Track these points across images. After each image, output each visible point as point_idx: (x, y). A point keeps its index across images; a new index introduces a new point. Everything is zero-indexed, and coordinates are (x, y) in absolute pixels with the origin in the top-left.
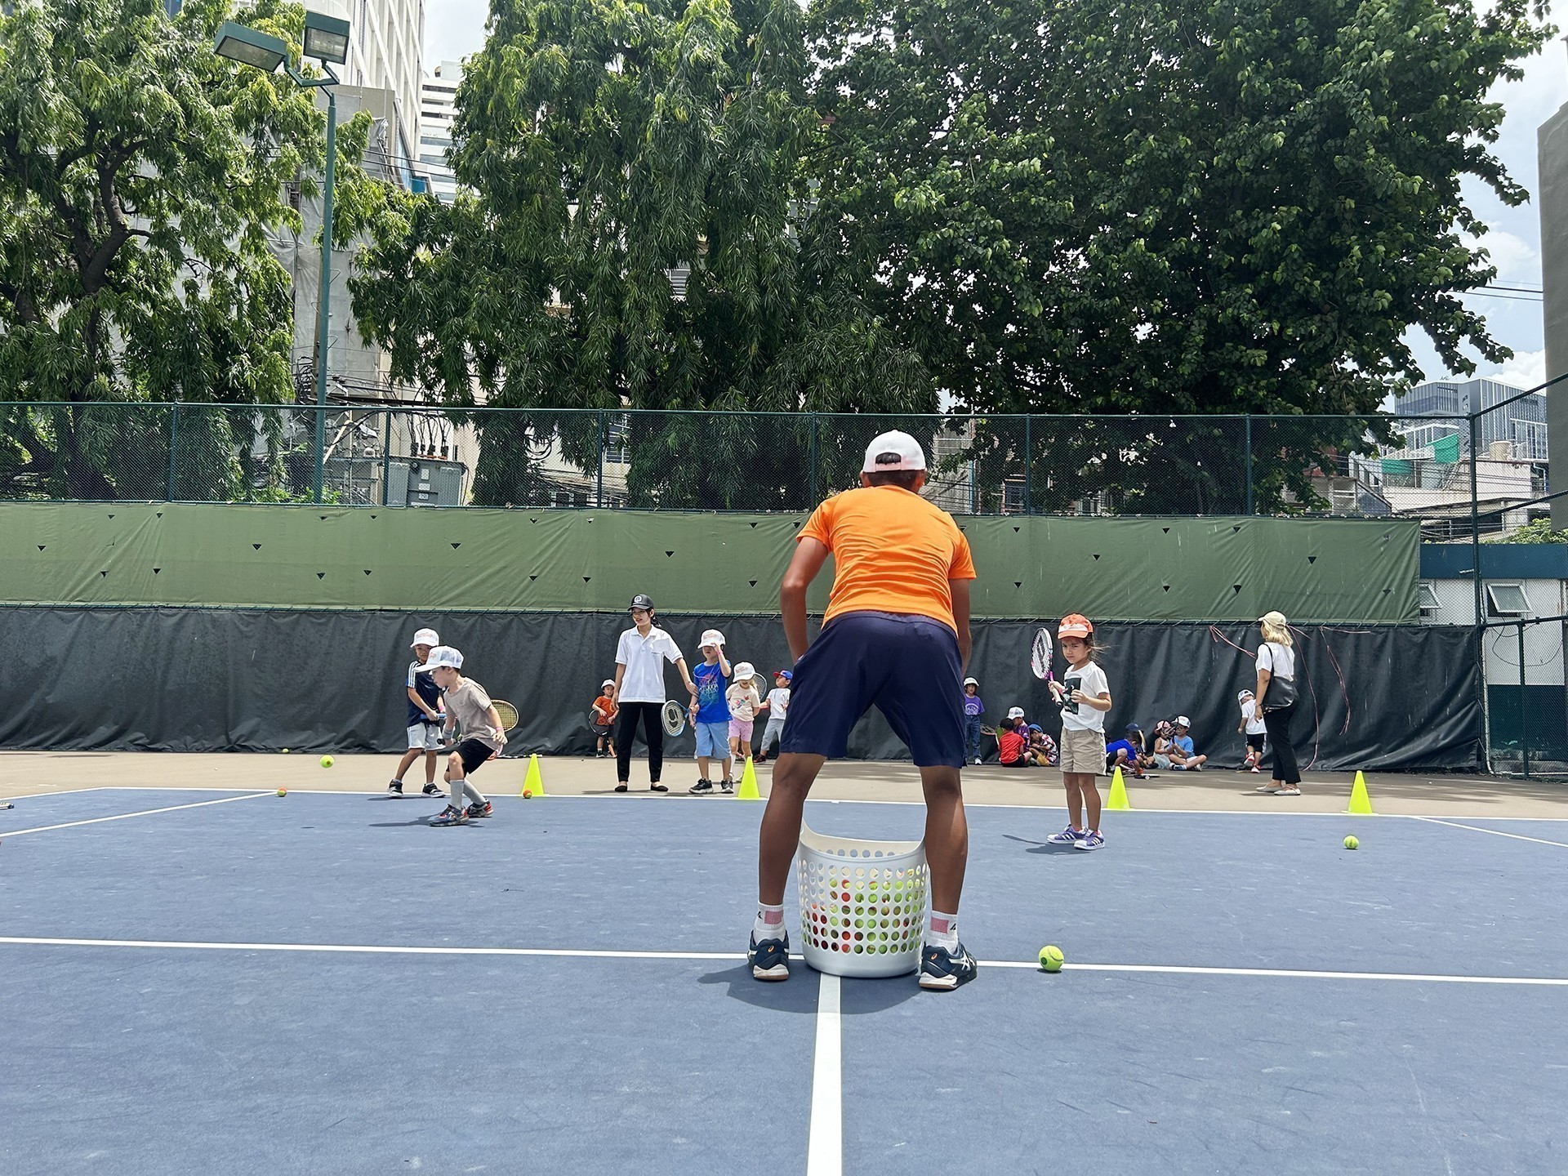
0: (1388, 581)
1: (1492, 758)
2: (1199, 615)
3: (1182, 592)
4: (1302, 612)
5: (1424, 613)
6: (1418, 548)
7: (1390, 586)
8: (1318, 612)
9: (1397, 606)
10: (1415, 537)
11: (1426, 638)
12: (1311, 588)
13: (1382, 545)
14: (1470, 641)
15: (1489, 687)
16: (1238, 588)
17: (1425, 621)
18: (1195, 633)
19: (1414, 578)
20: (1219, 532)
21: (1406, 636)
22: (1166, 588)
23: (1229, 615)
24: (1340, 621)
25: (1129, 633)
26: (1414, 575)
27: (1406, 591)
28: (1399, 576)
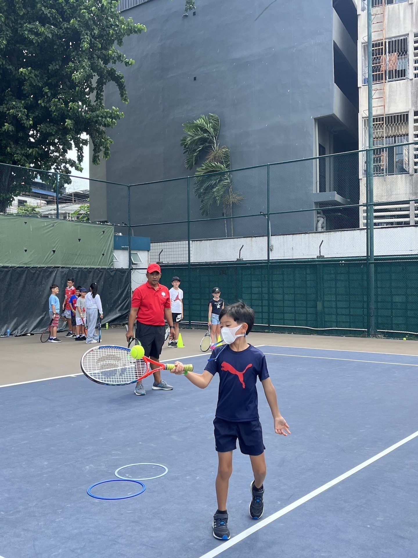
0: (104, 250)
2: (39, 264)
3: (32, 252)
4: (76, 263)
6: (113, 237)
7: (104, 252)
8: (81, 263)
9: (106, 261)
10: (112, 233)
11: (115, 274)
12: (79, 252)
13: (102, 234)
14: (127, 275)
16: (54, 251)
18: (37, 272)
19: (112, 250)
20: (47, 225)
21: (109, 272)
22: (26, 251)
23: (51, 264)
24: (89, 267)
25: (10, 272)
26: (112, 248)
27: (109, 255)
28: (107, 248)
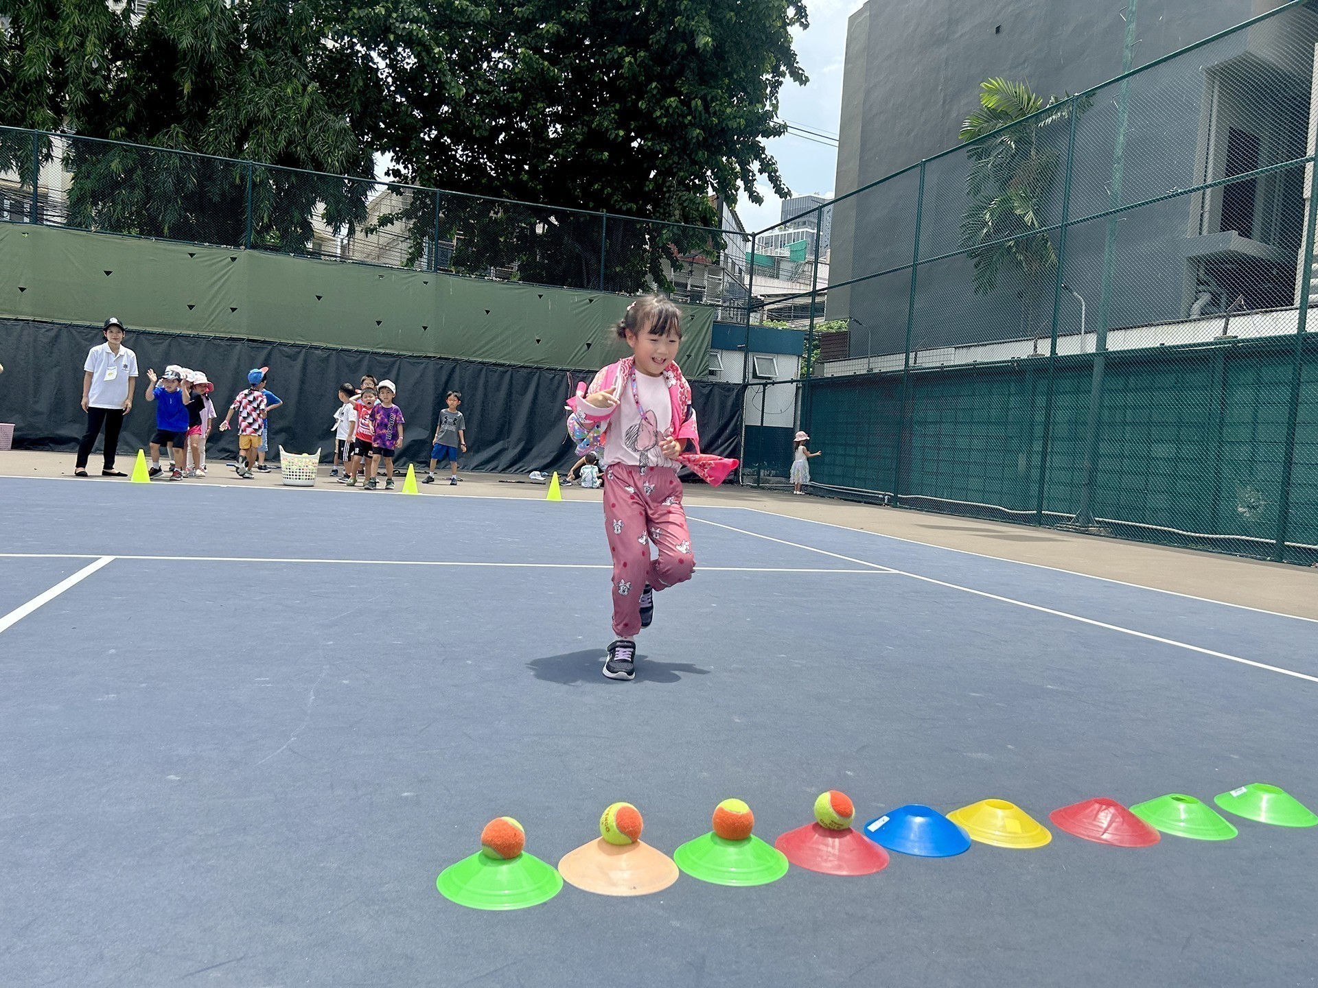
0: (690, 349)
1: (743, 474)
2: (558, 362)
3: (549, 345)
5: (712, 373)
6: (711, 326)
7: (690, 353)
9: (694, 368)
10: (710, 317)
11: (711, 390)
14: (737, 394)
15: (746, 426)
16: (589, 345)
17: (712, 379)
18: (555, 376)
19: (706, 348)
20: (579, 301)
22: (538, 341)
23: (580, 364)
25: (509, 373)
26: (707, 346)
27: (701, 357)
28: (697, 346)
